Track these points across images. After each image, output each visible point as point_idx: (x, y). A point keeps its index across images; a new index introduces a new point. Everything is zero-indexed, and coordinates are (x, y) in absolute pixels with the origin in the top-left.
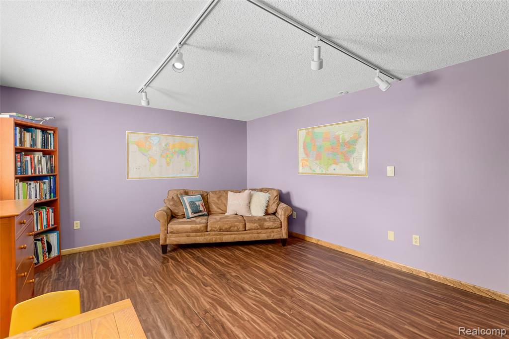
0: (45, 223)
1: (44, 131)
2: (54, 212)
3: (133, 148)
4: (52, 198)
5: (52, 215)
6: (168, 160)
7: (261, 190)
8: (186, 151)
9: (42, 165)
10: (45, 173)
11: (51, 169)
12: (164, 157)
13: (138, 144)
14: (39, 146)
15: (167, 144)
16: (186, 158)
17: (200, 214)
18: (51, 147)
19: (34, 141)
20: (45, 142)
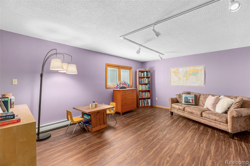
0: (147, 96)
1: (147, 72)
2: (150, 93)
3: (173, 74)
4: (149, 90)
5: (149, 94)
6: (187, 78)
7: (228, 97)
8: (197, 73)
9: (146, 81)
10: (147, 83)
11: (149, 82)
12: (185, 77)
13: (174, 72)
14: (145, 76)
15: (186, 71)
16: (196, 76)
17: (189, 104)
18: (149, 76)
19: (144, 75)
20: (147, 75)
